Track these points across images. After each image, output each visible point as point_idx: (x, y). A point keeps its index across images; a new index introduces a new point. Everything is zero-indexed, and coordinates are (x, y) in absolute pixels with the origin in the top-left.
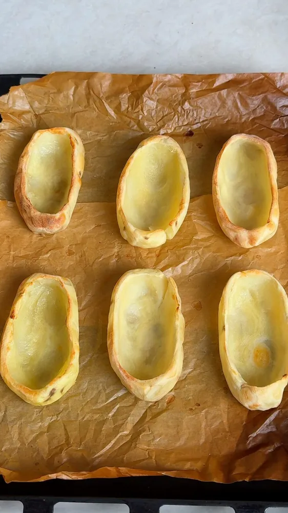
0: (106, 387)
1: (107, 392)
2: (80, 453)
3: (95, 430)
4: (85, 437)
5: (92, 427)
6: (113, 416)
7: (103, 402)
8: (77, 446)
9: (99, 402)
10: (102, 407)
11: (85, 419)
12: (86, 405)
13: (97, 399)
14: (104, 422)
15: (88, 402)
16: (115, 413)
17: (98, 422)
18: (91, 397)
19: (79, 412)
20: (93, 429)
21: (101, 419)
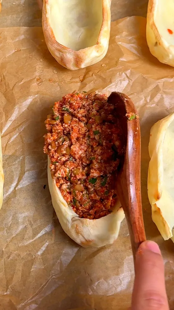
0: (32, 222)
1: (34, 227)
2: (7, 299)
3: (23, 271)
4: (12, 278)
5: (19, 267)
6: (42, 254)
7: (29, 238)
8: (3, 291)
9: (25, 238)
10: (30, 243)
11: (11, 258)
12: (11, 241)
13: (24, 235)
14: (32, 262)
15: (13, 238)
16: (44, 251)
17: (25, 261)
18: (17, 233)
19: (4, 249)
20: (21, 269)
21: (29, 258)
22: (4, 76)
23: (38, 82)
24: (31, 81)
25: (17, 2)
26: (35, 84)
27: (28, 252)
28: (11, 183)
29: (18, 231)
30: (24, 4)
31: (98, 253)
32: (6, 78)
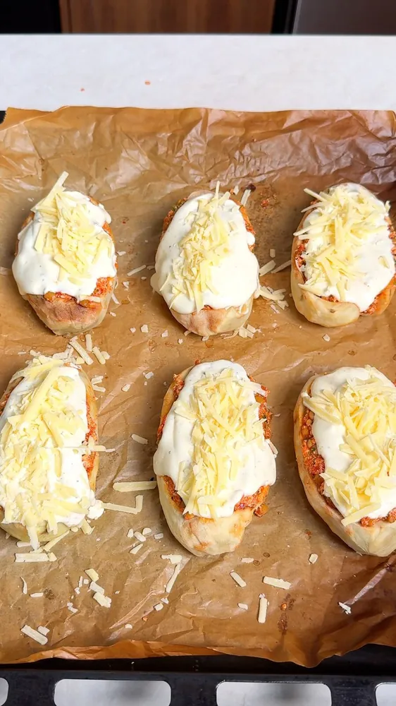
6: (142, 565)
8: (87, 612)
14: (128, 574)
15: (105, 543)
16: (144, 561)
17: (119, 573)
18: (110, 537)
19: (91, 558)
20: (112, 584)
21: (124, 569)
22: (105, 337)
23: (151, 347)
24: (141, 346)
25: (125, 240)
26: (147, 349)
27: (123, 562)
28: (108, 473)
29: (112, 535)
30: (134, 242)
31: (212, 566)
32: (109, 340)
